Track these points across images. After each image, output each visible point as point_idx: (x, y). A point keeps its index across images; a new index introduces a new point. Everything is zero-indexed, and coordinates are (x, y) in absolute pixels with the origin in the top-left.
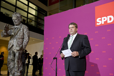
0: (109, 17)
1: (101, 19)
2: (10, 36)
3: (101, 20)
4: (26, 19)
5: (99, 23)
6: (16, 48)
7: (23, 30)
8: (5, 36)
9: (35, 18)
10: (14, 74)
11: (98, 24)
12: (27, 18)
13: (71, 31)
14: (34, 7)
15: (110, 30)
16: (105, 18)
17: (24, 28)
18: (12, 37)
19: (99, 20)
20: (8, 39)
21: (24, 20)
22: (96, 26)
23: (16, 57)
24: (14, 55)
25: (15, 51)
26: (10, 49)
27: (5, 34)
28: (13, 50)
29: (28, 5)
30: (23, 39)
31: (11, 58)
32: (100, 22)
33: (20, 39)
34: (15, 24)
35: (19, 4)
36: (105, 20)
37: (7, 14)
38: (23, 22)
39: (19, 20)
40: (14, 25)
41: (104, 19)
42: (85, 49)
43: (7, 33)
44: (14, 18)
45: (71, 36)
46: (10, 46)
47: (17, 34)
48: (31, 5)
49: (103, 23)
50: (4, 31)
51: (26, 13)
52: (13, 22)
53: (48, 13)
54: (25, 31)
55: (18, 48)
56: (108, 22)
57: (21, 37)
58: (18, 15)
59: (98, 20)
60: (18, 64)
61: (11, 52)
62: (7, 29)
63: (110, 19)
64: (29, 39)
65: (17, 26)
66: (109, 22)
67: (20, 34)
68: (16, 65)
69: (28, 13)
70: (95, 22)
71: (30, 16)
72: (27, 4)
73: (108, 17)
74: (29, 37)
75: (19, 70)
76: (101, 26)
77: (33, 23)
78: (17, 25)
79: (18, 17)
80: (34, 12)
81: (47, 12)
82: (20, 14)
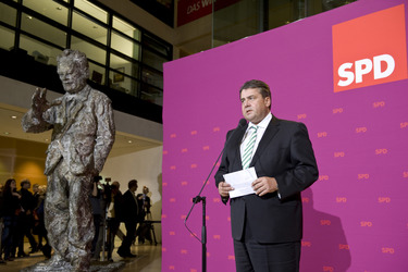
0: (378, 59)
1: (353, 67)
2: (52, 127)
3: (353, 70)
4: (102, 71)
5: (345, 79)
6: (71, 169)
7: (94, 108)
8: (34, 129)
9: (133, 68)
10: (67, 252)
11: (341, 84)
12: (107, 67)
14: (130, 30)
15: (382, 104)
16: (367, 62)
17: (98, 101)
18: (57, 130)
19: (346, 70)
20: (44, 137)
21: (97, 75)
22: (336, 90)
23: (71, 197)
24: (67, 192)
25: (70, 177)
26: (52, 171)
27: (36, 121)
28: (62, 173)
29: (109, 26)
30: (95, 136)
31: (56, 202)
32: (350, 75)
33: (83, 136)
34: (67, 88)
35: (79, 23)
36: (368, 71)
37: (41, 57)
38: (95, 82)
39: (80, 74)
40: (63, 92)
41: (364, 67)
42: (299, 171)
43: (40, 117)
44: (63, 68)
45: (250, 124)
46: (51, 162)
47: (74, 121)
48: (118, 23)
49: (359, 80)
50: (30, 112)
51: (104, 52)
52: (60, 82)
53: (176, 51)
54: (100, 110)
55: (78, 169)
56: (376, 78)
57: (85, 130)
58: (76, 59)
59: (341, 72)
60: (80, 221)
61: (57, 180)
62: (40, 105)
63: (384, 66)
64: (113, 136)
65: (75, 96)
66: (378, 75)
67: (83, 123)
68: (74, 224)
69: (109, 50)
70: (331, 76)
71: (115, 59)
72: (105, 21)
73: (375, 58)
74: (113, 130)
75: (81, 238)
76: (354, 90)
77: (127, 85)
78: (72, 92)
79: (76, 65)
80: (128, 48)
81: (171, 46)
82: (82, 55)
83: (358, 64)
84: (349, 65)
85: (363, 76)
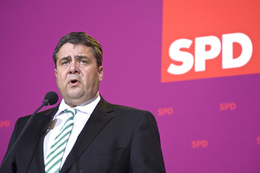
1: (193, 46)
3: (191, 50)
5: (179, 63)
11: (173, 70)
13: (74, 77)
15: (232, 106)
19: (183, 50)
22: (164, 80)
32: (186, 58)
36: (213, 54)
41: (208, 48)
49: (201, 67)
63: (237, 49)
66: (229, 63)
70: (158, 58)
73: (225, 37)
76: (192, 83)
83: (201, 42)
84: (186, 43)
85: (207, 62)
